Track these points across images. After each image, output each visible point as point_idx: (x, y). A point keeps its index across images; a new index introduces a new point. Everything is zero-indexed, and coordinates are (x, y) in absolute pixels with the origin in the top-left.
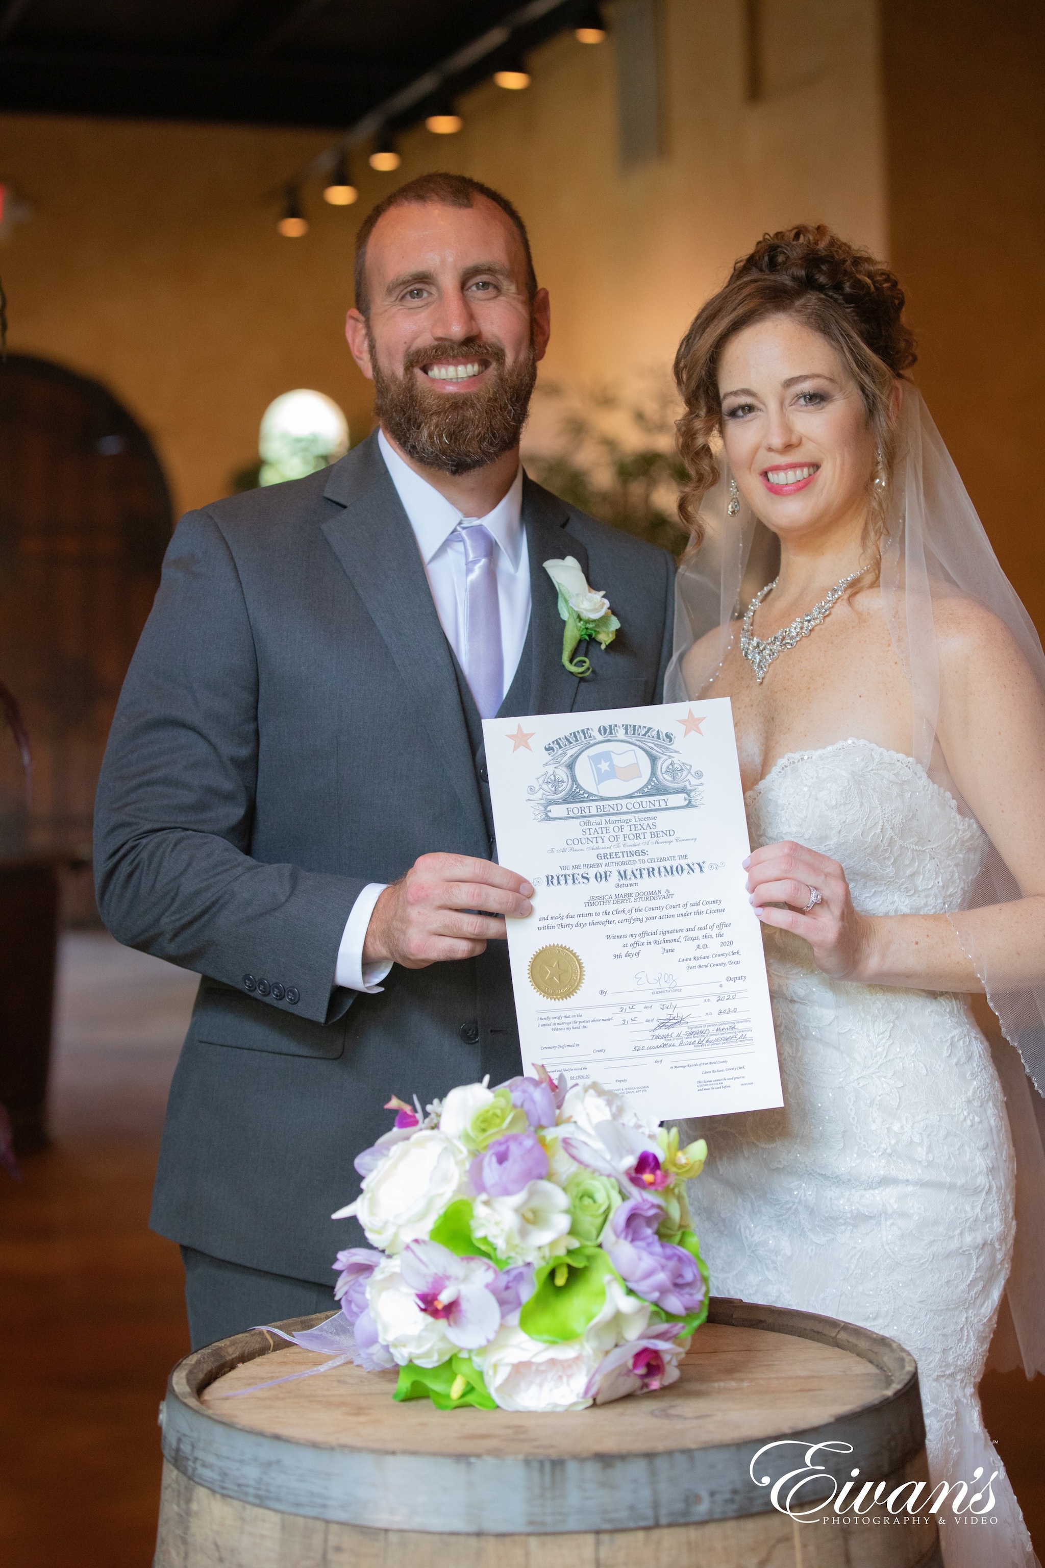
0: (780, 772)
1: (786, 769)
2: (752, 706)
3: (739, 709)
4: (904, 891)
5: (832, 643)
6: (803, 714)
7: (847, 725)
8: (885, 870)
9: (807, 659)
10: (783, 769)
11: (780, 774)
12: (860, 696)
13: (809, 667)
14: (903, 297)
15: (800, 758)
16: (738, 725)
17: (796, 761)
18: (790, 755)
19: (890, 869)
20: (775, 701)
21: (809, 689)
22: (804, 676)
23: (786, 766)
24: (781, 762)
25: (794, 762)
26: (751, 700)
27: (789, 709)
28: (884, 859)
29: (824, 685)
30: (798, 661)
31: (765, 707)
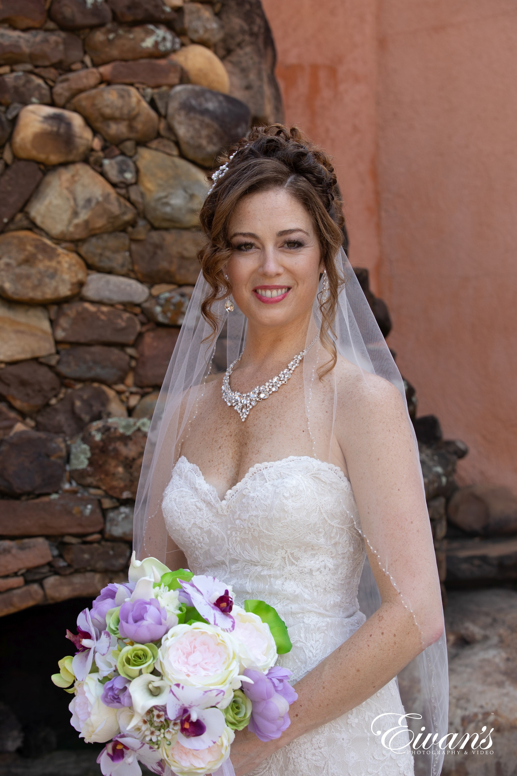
0: (251, 477)
1: (255, 474)
2: (231, 436)
3: (222, 437)
4: (330, 554)
5: (286, 397)
6: (268, 442)
7: (296, 450)
8: (319, 540)
9: (269, 407)
10: (253, 475)
11: (251, 478)
12: (303, 431)
13: (271, 412)
14: (336, 177)
15: (264, 467)
16: (222, 448)
17: (262, 469)
18: (257, 465)
19: (322, 540)
20: (247, 432)
21: (271, 426)
22: (267, 417)
23: (255, 473)
24: (252, 470)
25: (260, 470)
26: (230, 432)
27: (258, 438)
28: (319, 532)
29: (280, 423)
30: (264, 408)
31: (241, 436)
